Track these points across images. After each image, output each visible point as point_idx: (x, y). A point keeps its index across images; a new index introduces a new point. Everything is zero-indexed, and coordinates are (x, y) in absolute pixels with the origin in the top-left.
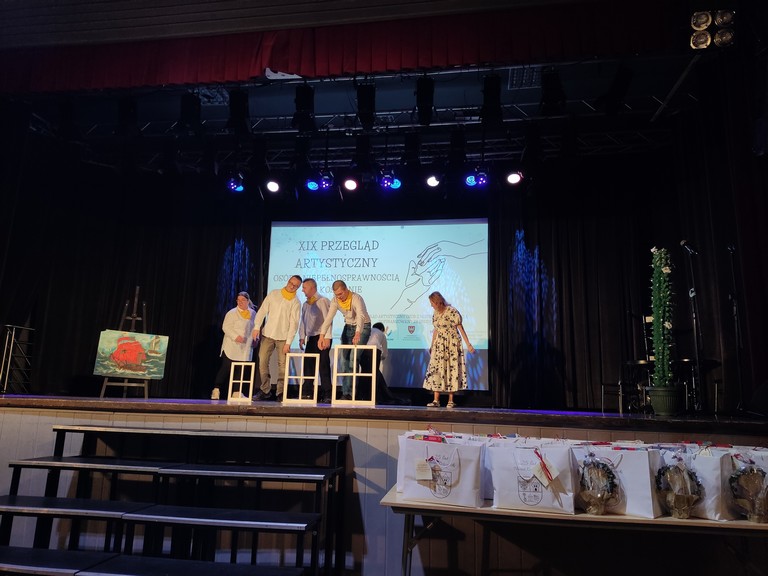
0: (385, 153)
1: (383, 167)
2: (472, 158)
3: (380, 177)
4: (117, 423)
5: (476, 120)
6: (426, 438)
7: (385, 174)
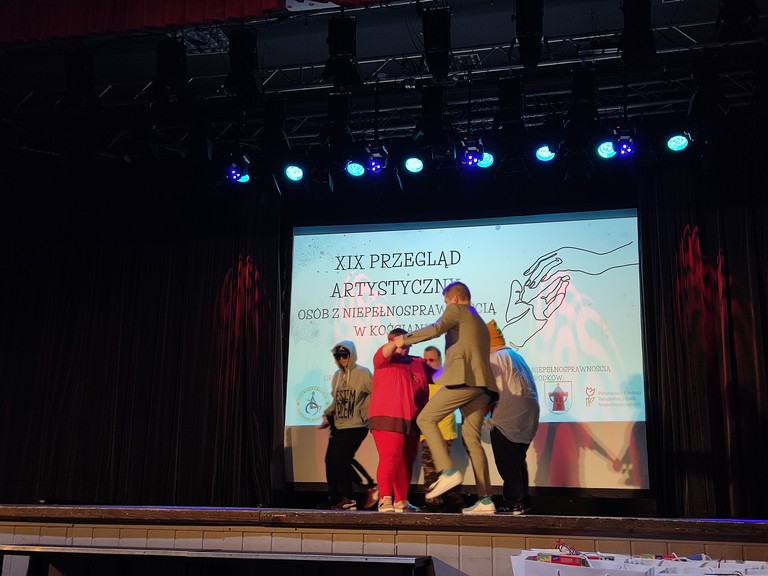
0: (468, 113)
1: (464, 135)
2: (606, 114)
3: (461, 151)
4: (78, 540)
5: (612, 53)
6: (556, 559)
7: (468, 145)
